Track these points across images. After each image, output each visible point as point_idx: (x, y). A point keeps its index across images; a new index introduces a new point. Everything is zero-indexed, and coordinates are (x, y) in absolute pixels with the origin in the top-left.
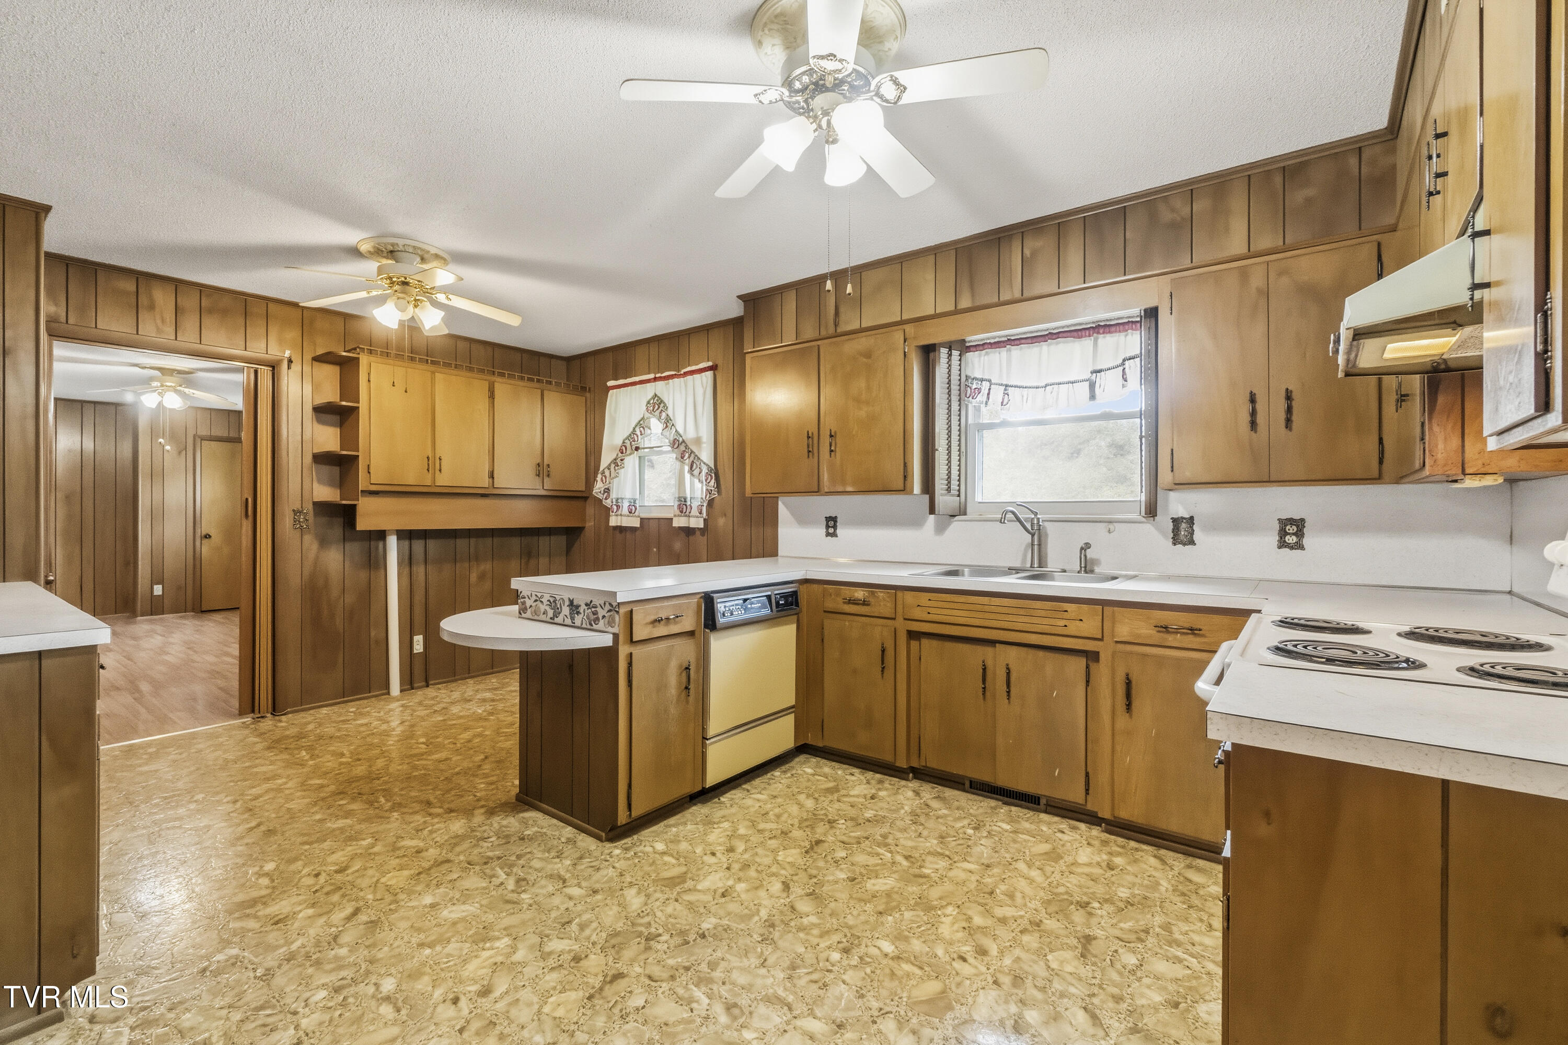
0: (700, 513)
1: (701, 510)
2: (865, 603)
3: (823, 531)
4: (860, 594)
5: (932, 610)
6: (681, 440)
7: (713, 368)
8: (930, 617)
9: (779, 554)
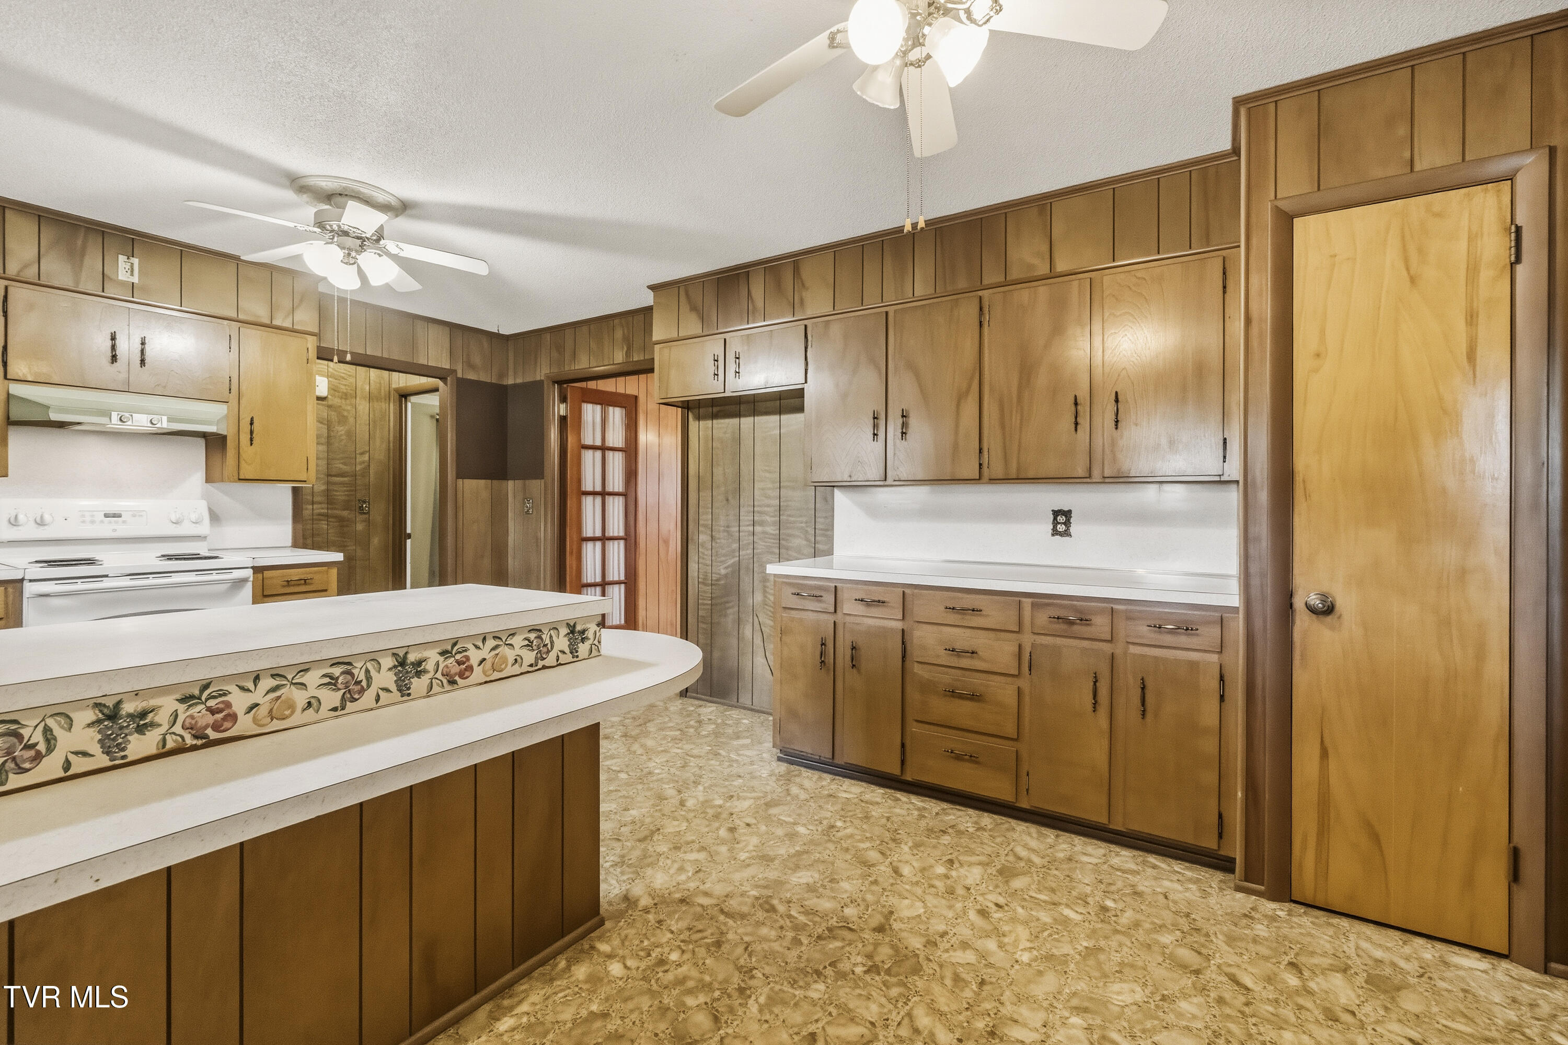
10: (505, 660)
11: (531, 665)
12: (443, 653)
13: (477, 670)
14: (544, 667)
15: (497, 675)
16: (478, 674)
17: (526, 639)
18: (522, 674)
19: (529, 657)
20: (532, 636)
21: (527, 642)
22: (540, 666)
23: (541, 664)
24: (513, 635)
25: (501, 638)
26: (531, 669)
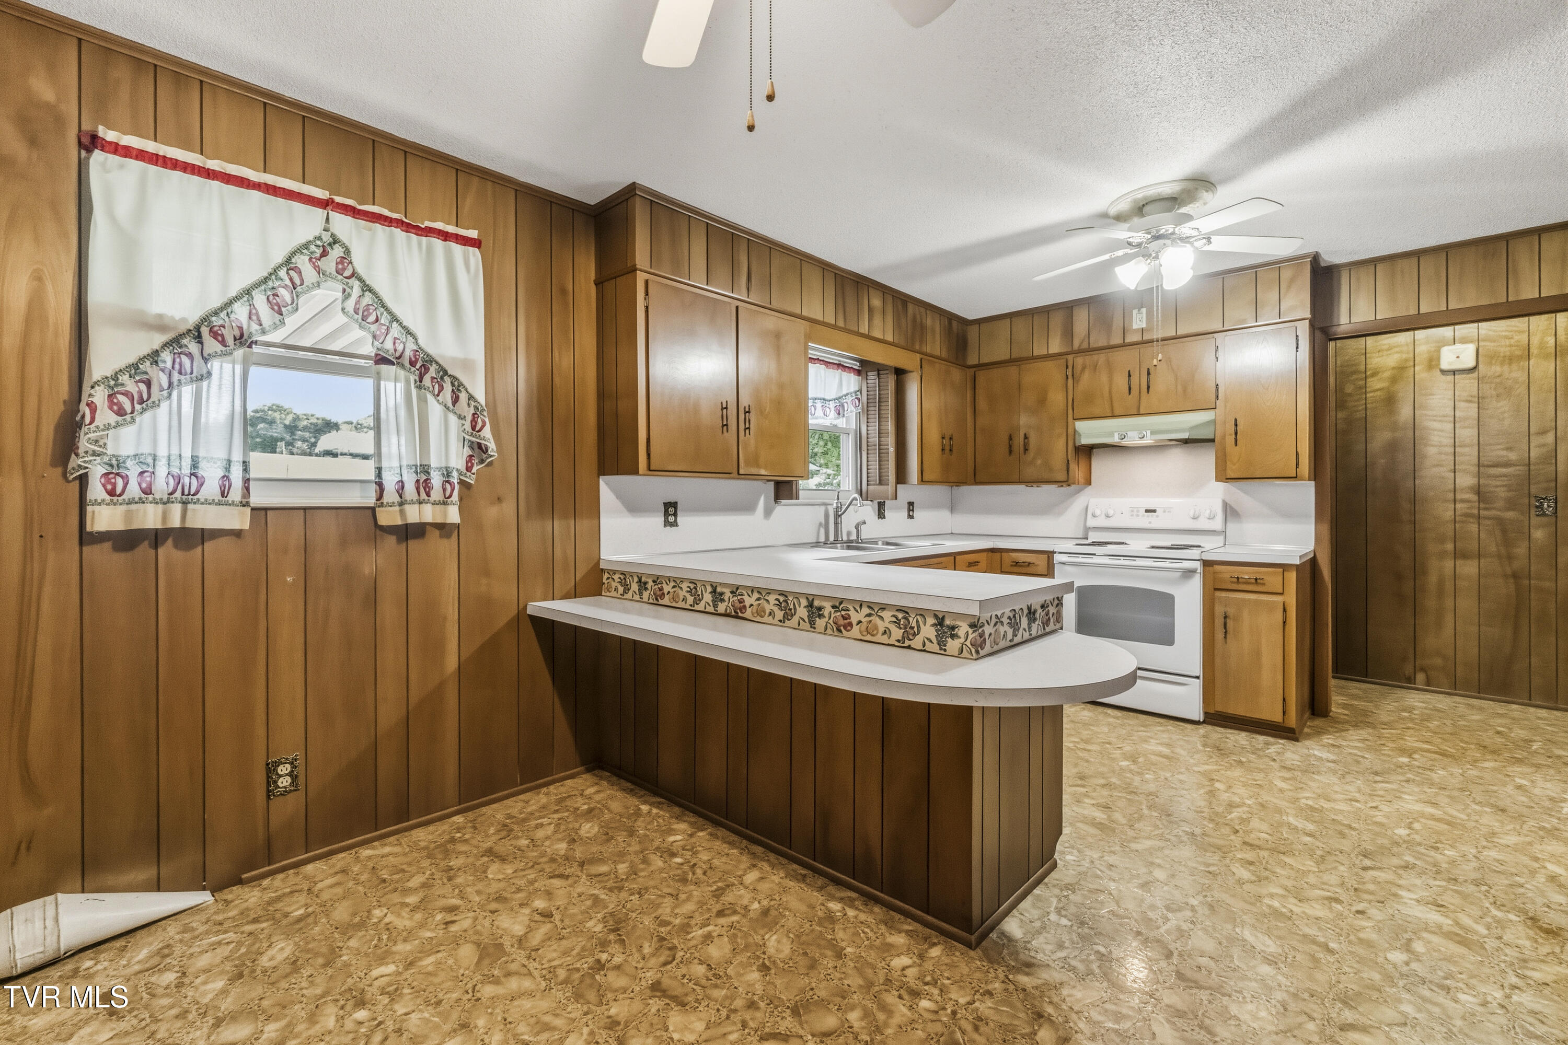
10: (876, 628)
11: (898, 641)
12: (833, 607)
13: (856, 629)
14: (909, 647)
15: (869, 638)
16: (855, 631)
17: (893, 616)
18: (888, 645)
19: (897, 633)
20: (900, 615)
21: (894, 619)
22: (906, 644)
23: (907, 643)
24: (883, 609)
25: (876, 608)
26: (897, 644)
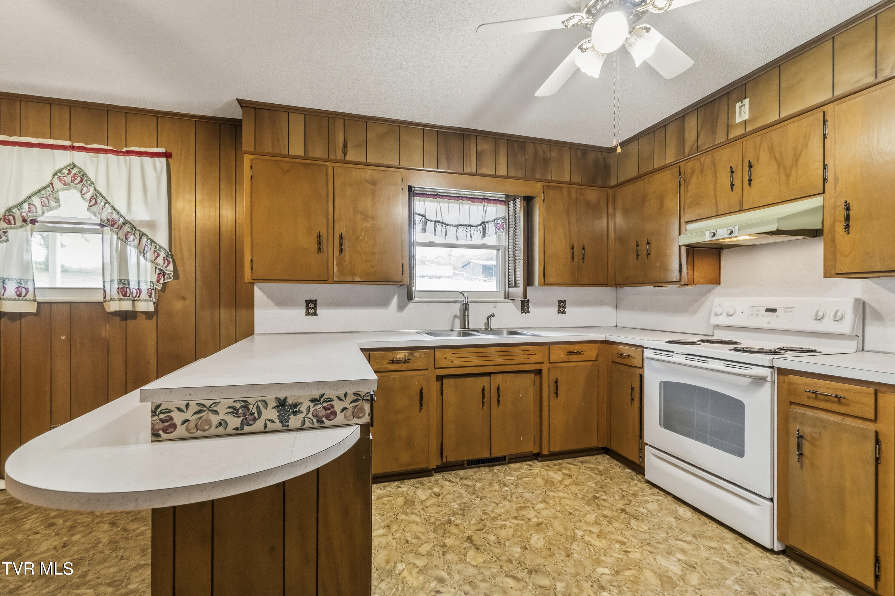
0: (150, 297)
1: (151, 294)
2: (405, 361)
3: (304, 311)
4: (401, 356)
5: (454, 360)
6: (121, 220)
7: (167, 155)
8: (452, 365)
9: (256, 332)
